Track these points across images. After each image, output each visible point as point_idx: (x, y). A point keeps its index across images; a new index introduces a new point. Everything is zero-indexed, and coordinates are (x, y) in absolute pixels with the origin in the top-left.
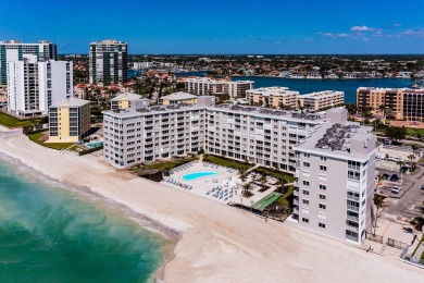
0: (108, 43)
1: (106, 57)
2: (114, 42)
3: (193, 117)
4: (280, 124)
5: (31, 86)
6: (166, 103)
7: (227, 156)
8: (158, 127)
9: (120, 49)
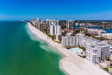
0: (70, 20)
1: (70, 24)
2: (72, 20)
3: (78, 39)
4: (93, 42)
5: (54, 30)
6: (77, 36)
7: (84, 47)
8: (71, 40)
9: (73, 22)
